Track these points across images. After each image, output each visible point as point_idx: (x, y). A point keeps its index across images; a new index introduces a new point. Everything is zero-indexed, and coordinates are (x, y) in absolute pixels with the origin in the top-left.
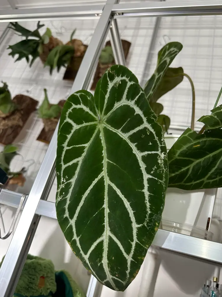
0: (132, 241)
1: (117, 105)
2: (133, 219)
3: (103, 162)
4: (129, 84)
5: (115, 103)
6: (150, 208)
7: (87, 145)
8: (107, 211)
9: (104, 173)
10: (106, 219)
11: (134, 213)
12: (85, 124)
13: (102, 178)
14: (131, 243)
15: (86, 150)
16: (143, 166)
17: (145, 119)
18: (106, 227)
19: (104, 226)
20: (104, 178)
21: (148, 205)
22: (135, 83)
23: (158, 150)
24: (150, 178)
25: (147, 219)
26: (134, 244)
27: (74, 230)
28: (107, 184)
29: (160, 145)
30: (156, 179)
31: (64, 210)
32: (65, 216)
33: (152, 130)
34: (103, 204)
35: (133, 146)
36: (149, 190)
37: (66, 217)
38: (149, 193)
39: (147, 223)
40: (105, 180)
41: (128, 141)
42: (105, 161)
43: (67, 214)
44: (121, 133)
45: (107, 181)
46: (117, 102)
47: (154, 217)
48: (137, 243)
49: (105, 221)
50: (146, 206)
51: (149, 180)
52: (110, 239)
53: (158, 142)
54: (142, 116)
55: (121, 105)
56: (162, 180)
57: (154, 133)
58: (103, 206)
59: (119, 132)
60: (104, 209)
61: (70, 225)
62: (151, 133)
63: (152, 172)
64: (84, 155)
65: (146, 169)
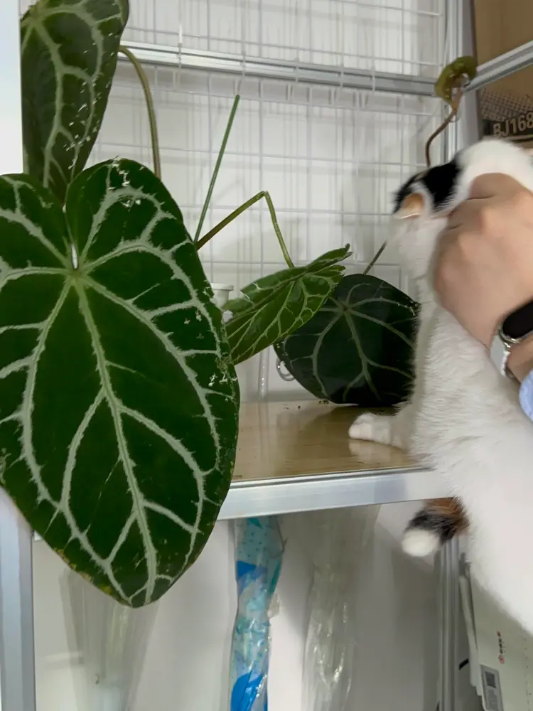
0: (197, 500)
1: (124, 247)
2: (193, 465)
3: (98, 367)
4: (160, 215)
5: (119, 241)
6: (220, 442)
7: (45, 326)
8: (128, 464)
9: (106, 391)
10: (132, 481)
11: (194, 456)
12: (30, 270)
13: (104, 402)
14: (196, 504)
15: (42, 338)
16: (191, 375)
17: (193, 293)
18: (133, 494)
19: (130, 494)
20: (107, 403)
21: (216, 437)
22: (175, 218)
23: (215, 349)
24: (210, 395)
25: (218, 459)
26: (200, 505)
27: (71, 520)
28: (118, 414)
29: (218, 341)
30: (221, 394)
31: (34, 487)
32: (40, 499)
33: (207, 315)
34: (118, 454)
35: (164, 337)
36: (214, 412)
37: (45, 502)
38: (214, 418)
39: (220, 464)
40: (110, 404)
41: (153, 327)
42: (103, 366)
43: (44, 494)
44: (134, 307)
45: (118, 408)
46: (125, 239)
47: (227, 454)
48: (205, 503)
49: (130, 484)
50: (213, 441)
51: (209, 397)
52: (150, 512)
53: (216, 336)
54: (190, 286)
55: (136, 249)
56: (231, 395)
57: (210, 319)
58: (119, 459)
59: (129, 304)
60: (121, 463)
61: (58, 515)
62: (204, 318)
63: (211, 384)
64: (40, 349)
65: (198, 379)
